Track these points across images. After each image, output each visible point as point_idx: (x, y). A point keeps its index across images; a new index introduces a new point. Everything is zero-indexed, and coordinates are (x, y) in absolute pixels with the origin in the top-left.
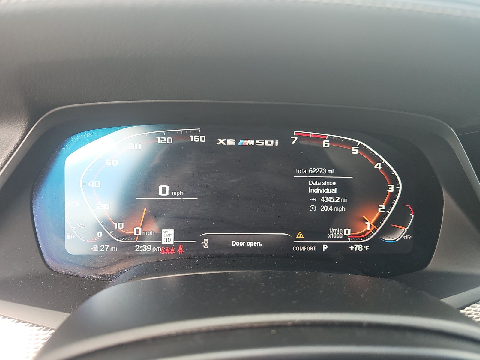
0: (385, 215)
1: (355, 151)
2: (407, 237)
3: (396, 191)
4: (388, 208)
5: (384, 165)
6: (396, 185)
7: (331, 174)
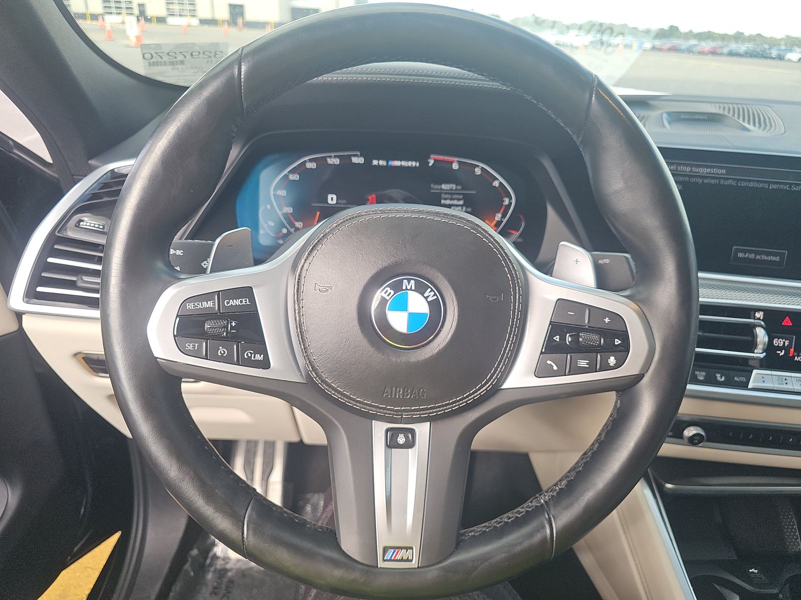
0: (501, 222)
1: (478, 171)
2: (518, 240)
3: (510, 204)
4: (504, 216)
5: (501, 183)
6: (511, 199)
7: (459, 190)
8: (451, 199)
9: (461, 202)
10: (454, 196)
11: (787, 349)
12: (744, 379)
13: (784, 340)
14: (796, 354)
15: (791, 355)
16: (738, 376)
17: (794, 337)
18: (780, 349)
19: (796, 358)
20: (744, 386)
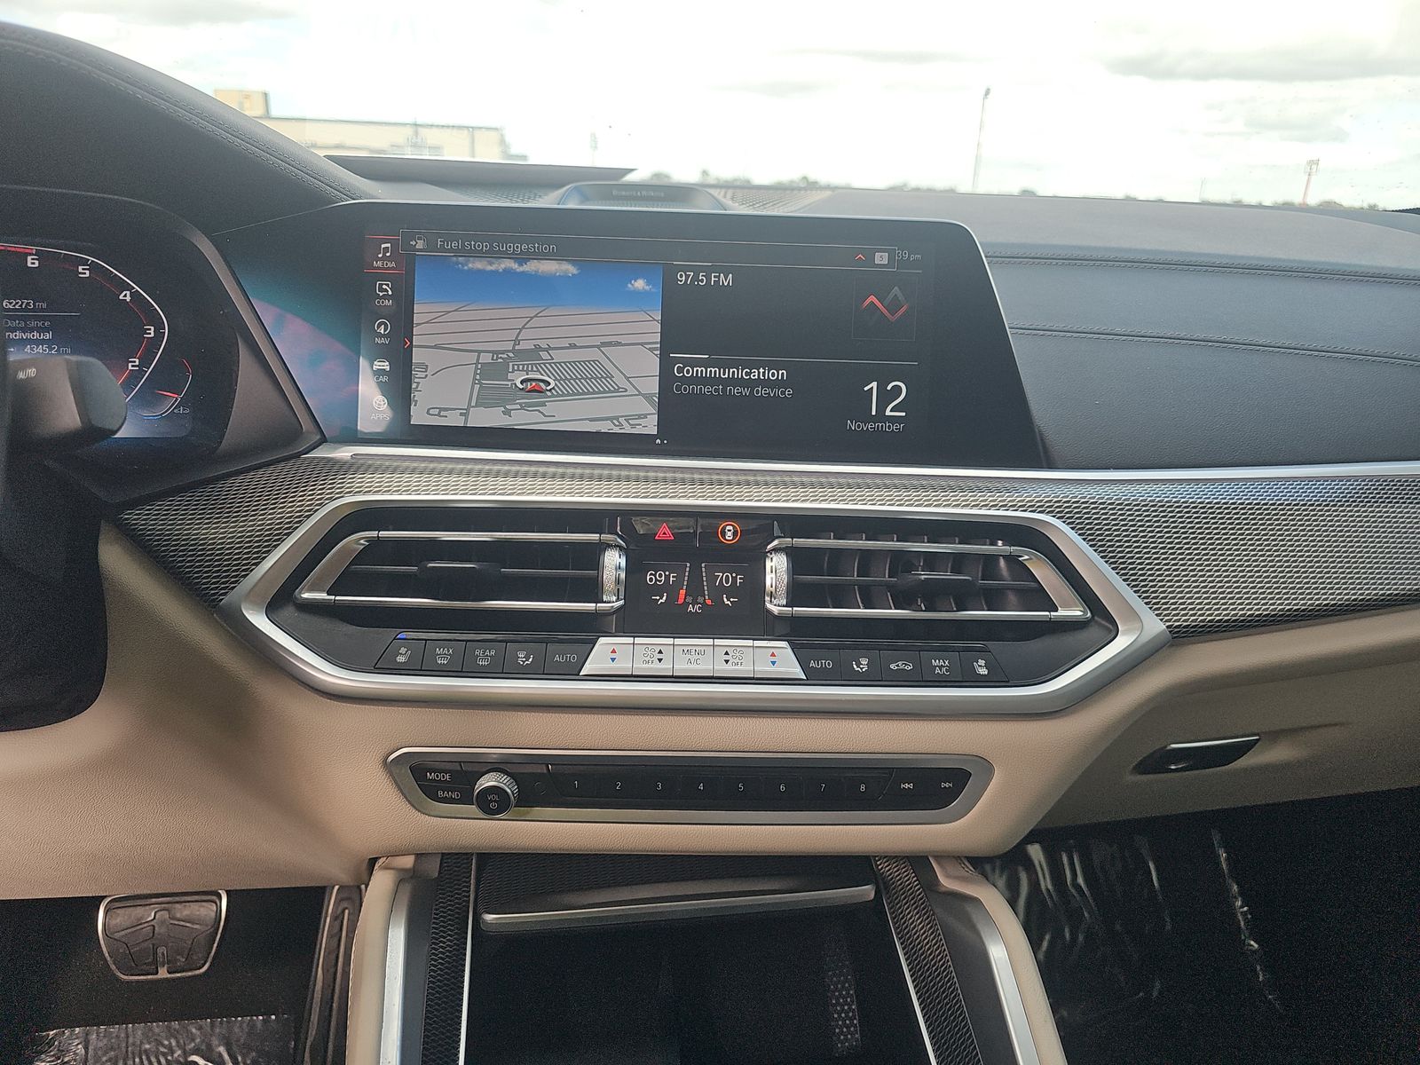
0: (140, 373)
2: (181, 410)
3: (159, 335)
4: (145, 362)
5: (135, 295)
6: (159, 326)
7: (42, 310)
8: (24, 330)
9: (48, 336)
10: (33, 324)
11: (671, 589)
12: (574, 658)
13: (667, 573)
14: (689, 599)
15: (680, 602)
16: (562, 654)
17: (688, 565)
18: (658, 590)
19: (690, 608)
20: (573, 673)
